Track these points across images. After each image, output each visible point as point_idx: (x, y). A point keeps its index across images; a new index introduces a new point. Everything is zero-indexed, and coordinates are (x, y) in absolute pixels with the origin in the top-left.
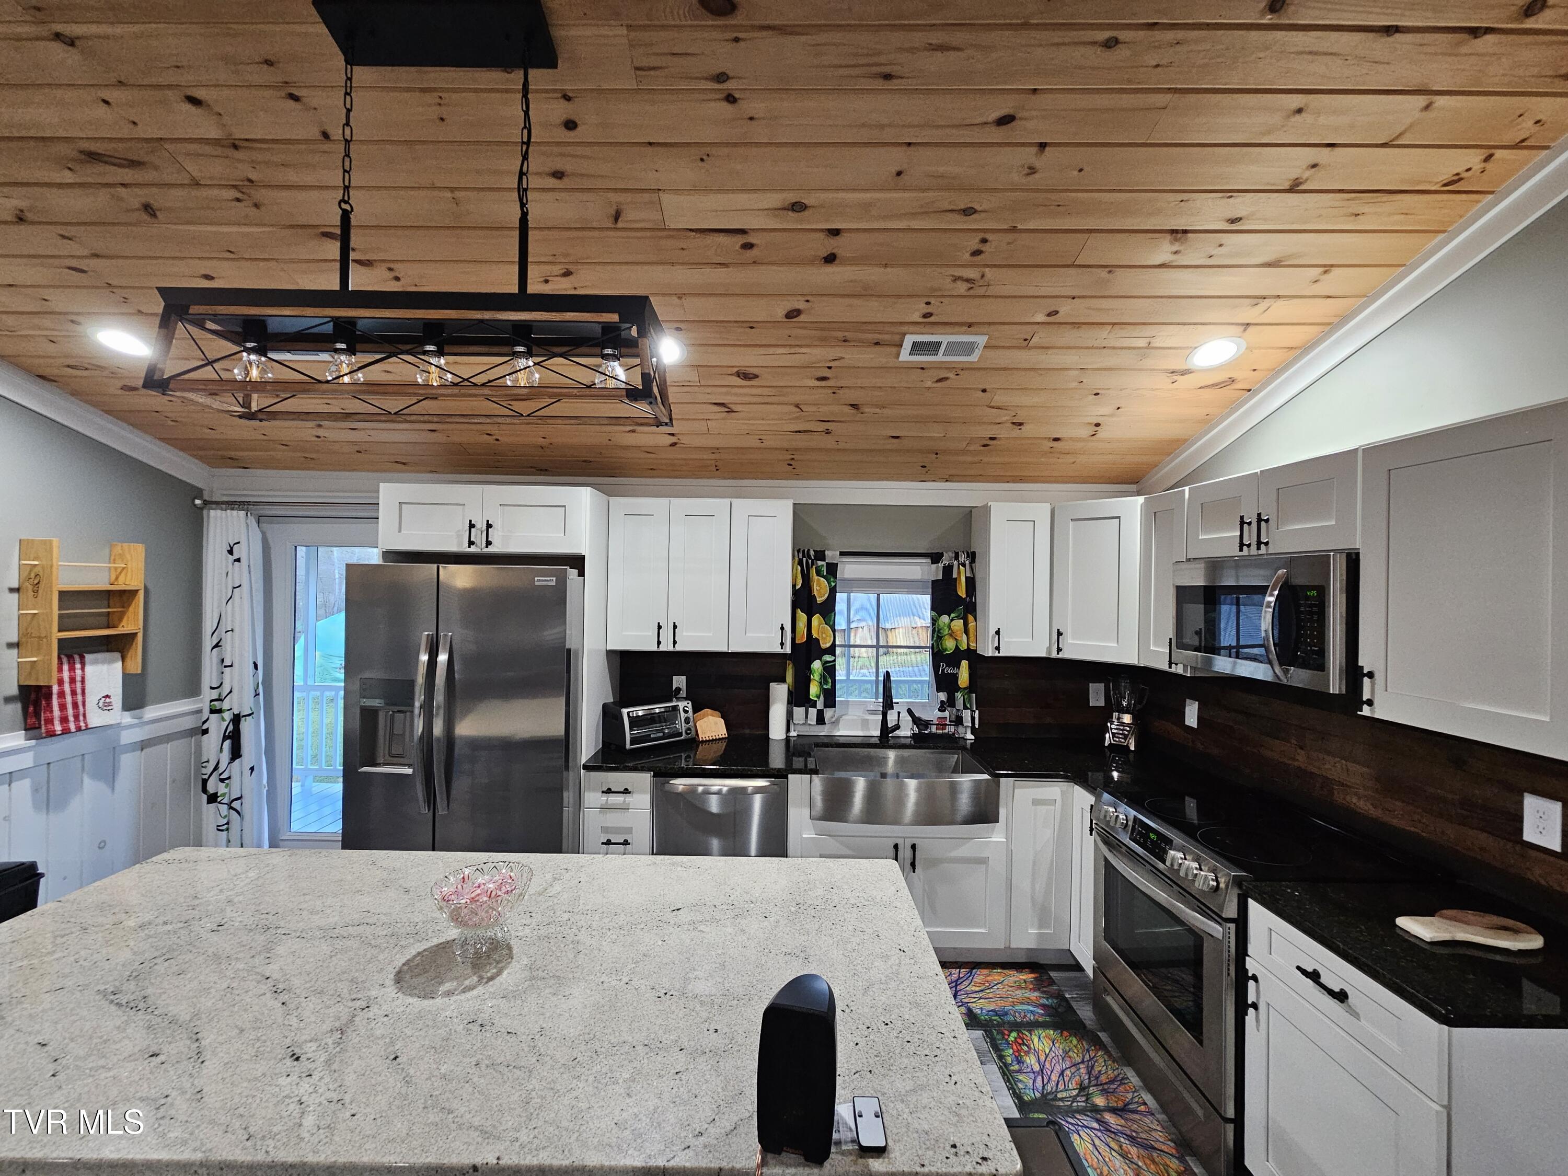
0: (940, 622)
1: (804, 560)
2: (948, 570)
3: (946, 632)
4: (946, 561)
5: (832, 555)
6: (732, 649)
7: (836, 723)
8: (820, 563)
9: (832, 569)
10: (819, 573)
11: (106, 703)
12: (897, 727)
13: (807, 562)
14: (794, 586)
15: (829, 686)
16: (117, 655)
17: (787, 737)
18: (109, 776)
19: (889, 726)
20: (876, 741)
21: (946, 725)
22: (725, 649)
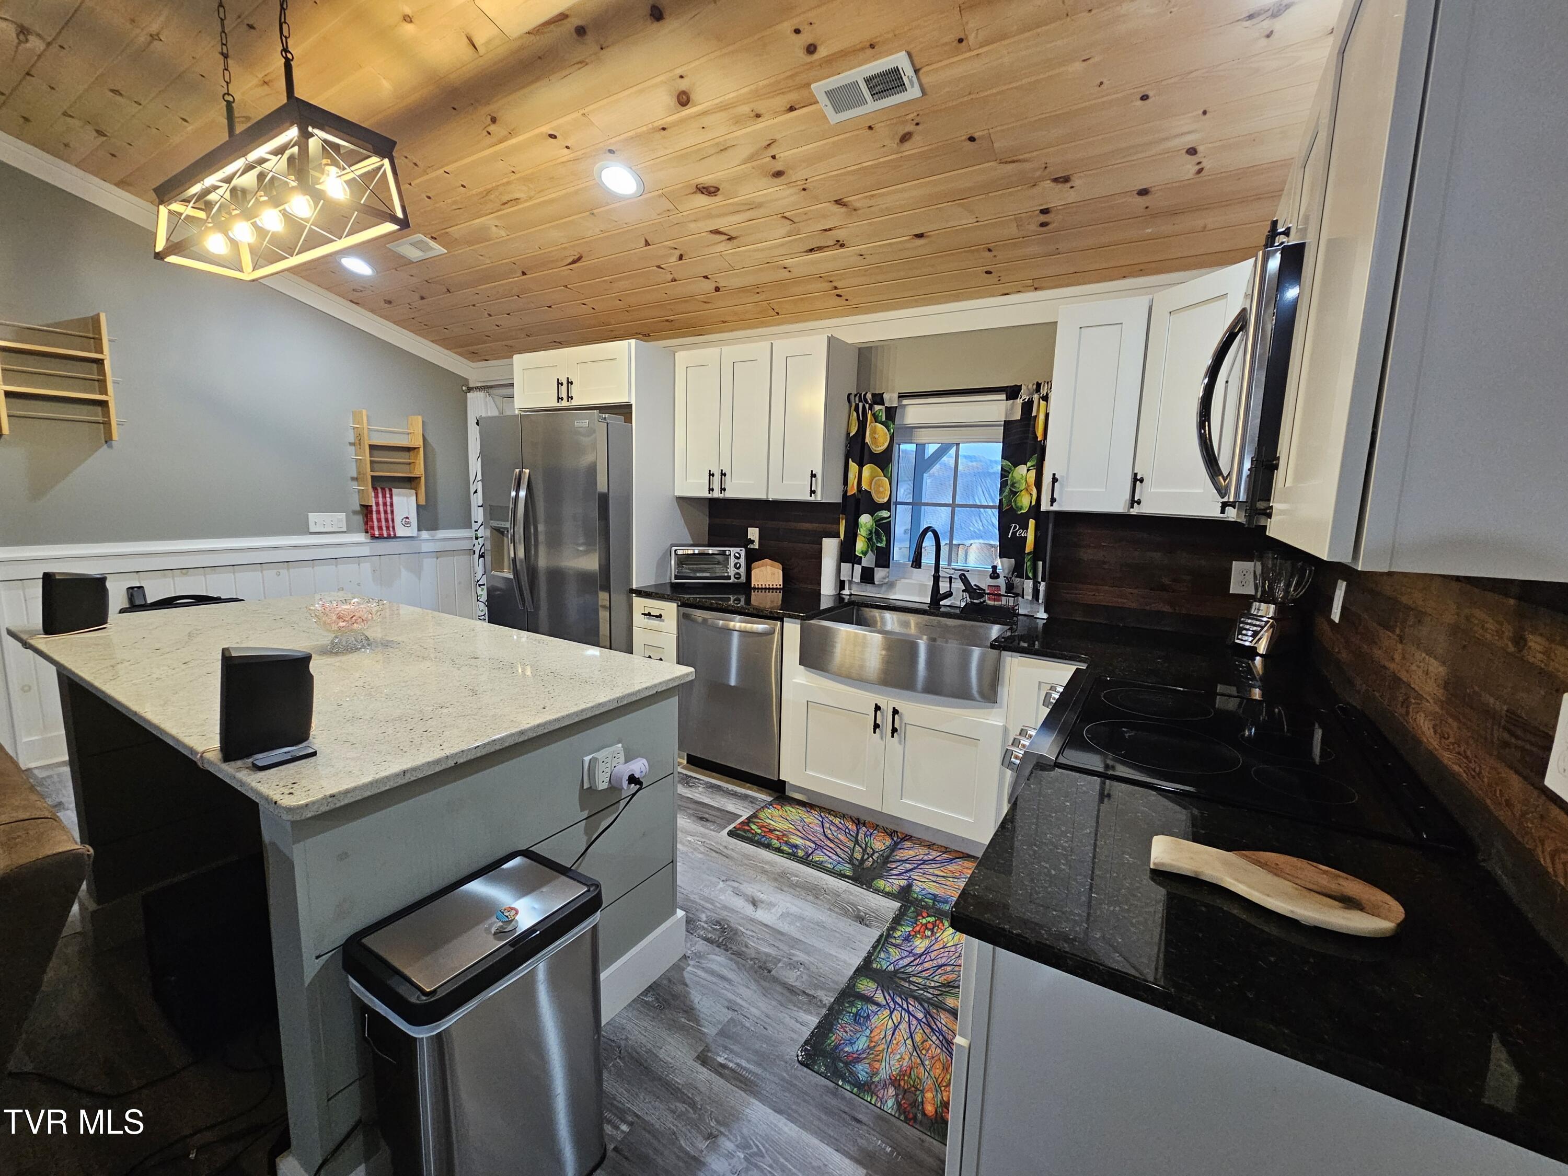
0: (1015, 474)
1: (861, 405)
2: (1028, 406)
3: (1023, 486)
4: (1024, 396)
5: (891, 399)
6: (772, 497)
7: (891, 585)
8: (877, 407)
9: (891, 413)
10: (876, 418)
11: (406, 522)
12: (949, 595)
13: (864, 407)
14: (848, 434)
15: (883, 545)
16: (413, 491)
17: (839, 594)
18: (417, 571)
19: (941, 592)
20: (926, 607)
21: (1000, 595)
22: (763, 497)
